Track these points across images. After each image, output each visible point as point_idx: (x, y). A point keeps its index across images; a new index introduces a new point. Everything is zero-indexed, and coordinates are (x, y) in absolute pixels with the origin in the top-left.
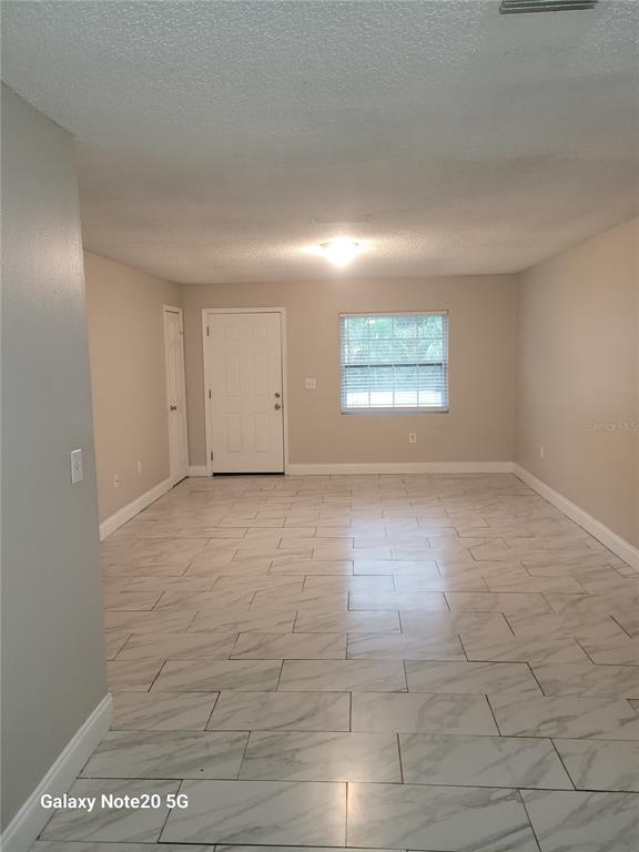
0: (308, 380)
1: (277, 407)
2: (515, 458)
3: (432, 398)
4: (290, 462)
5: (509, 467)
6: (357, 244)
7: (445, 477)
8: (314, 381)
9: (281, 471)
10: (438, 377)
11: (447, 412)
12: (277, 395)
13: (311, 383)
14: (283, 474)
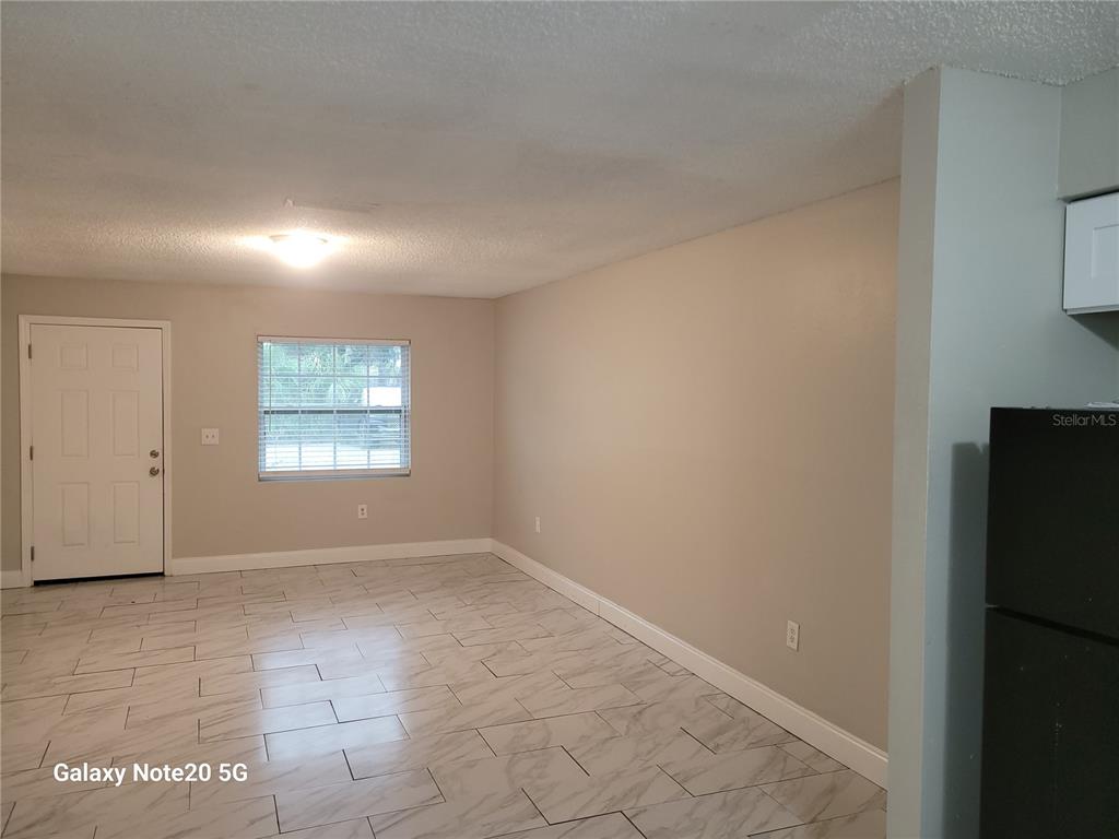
0: (205, 431)
1: (153, 472)
2: (495, 533)
3: (389, 458)
4: (173, 557)
5: (486, 545)
6: (325, 241)
7: (407, 563)
8: (216, 431)
9: (161, 571)
10: (394, 429)
11: (408, 475)
12: (154, 454)
13: (211, 436)
14: (162, 574)
